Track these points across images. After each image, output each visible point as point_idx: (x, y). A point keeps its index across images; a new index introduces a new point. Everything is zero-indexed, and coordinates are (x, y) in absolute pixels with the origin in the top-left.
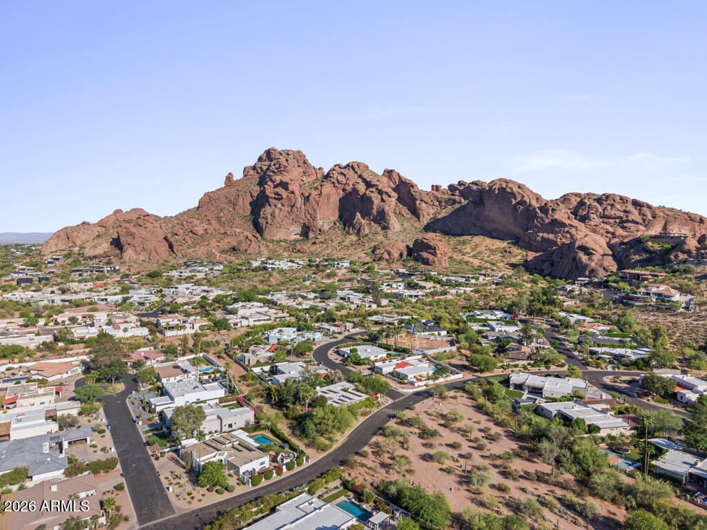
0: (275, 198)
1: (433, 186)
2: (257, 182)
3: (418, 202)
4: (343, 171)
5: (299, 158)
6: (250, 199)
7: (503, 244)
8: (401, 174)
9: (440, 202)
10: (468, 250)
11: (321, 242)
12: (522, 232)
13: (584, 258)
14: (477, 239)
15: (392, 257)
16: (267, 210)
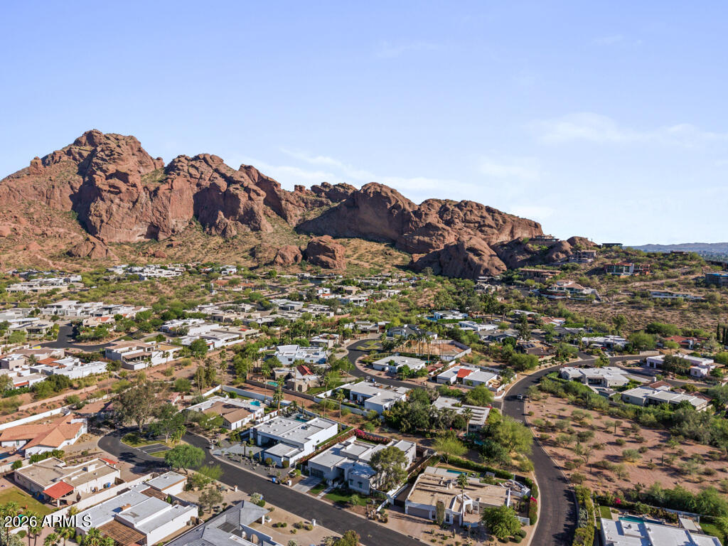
0: (109, 191)
1: (296, 186)
2: (76, 171)
3: (283, 202)
4: (193, 163)
5: (133, 145)
6: (69, 192)
7: (382, 247)
8: (261, 172)
9: (306, 203)
10: (349, 253)
11: (180, 245)
12: (397, 235)
13: (476, 259)
14: (355, 242)
15: (286, 260)
16: (100, 206)
